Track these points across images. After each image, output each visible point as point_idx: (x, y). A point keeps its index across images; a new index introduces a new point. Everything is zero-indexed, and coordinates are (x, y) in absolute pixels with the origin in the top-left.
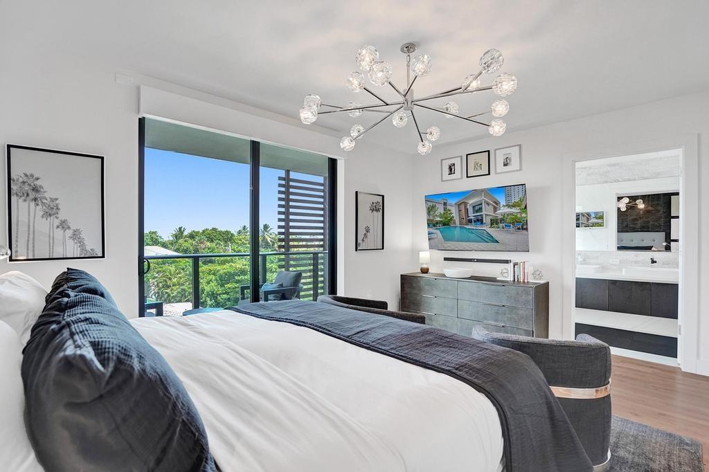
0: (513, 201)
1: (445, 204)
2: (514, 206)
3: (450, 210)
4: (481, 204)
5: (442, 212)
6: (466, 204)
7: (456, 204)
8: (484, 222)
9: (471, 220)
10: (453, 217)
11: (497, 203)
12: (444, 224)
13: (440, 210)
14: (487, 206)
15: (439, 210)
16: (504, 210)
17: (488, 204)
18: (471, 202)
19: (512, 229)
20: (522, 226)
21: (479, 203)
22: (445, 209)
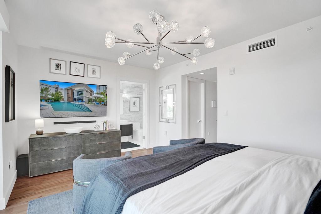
0: (100, 92)
1: (57, 88)
2: (101, 94)
3: (60, 92)
4: (83, 91)
5: (54, 92)
6: (72, 90)
7: (65, 89)
8: (84, 100)
9: (76, 99)
10: (62, 96)
11: (92, 91)
12: (55, 100)
13: (53, 91)
14: (86, 93)
15: (51, 92)
16: (95, 95)
17: (87, 92)
18: (76, 89)
19: (99, 105)
20: (105, 103)
21: (82, 90)
22: (56, 91)
